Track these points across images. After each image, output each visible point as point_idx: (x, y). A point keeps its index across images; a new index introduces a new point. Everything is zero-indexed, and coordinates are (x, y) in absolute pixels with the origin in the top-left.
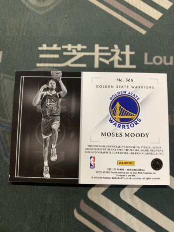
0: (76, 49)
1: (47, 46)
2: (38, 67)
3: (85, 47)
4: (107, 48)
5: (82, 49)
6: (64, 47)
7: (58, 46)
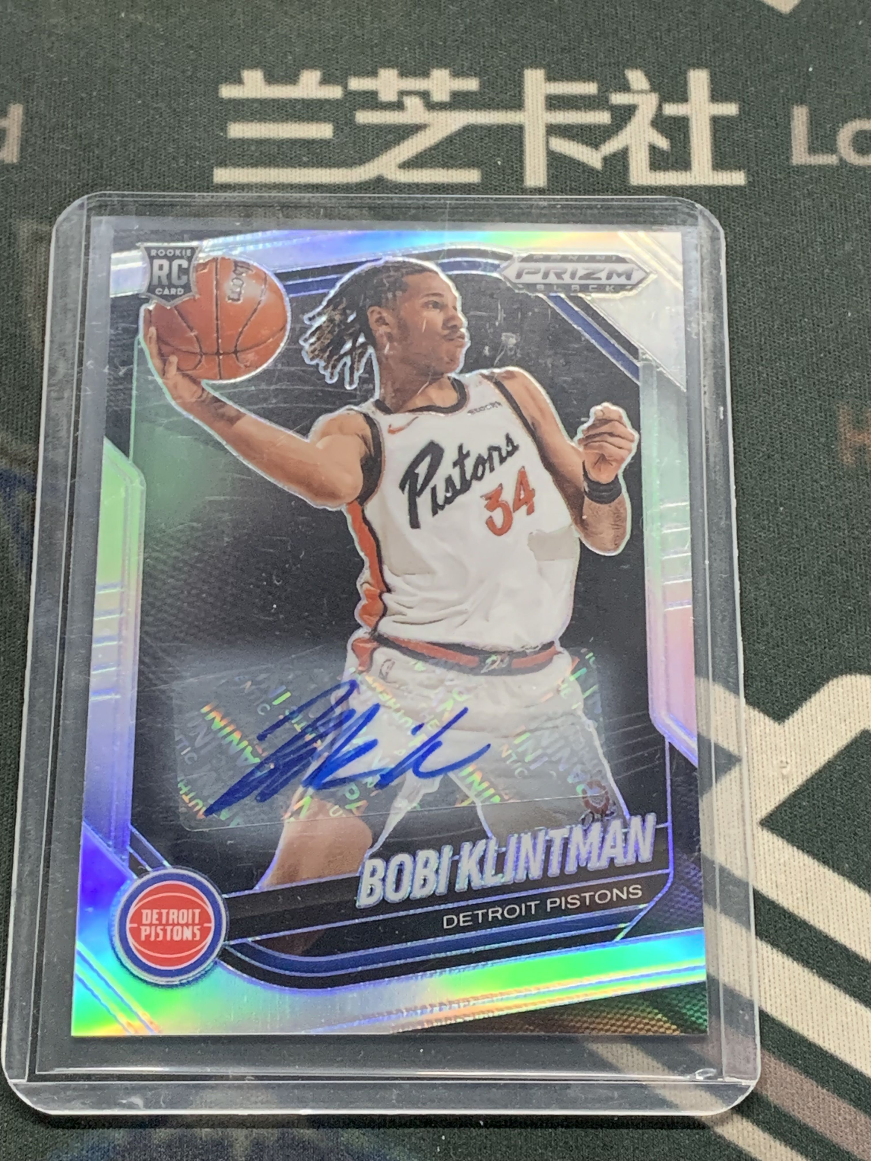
0: (425, 95)
1: (271, 79)
2: (226, 187)
3: (471, 84)
4: (590, 88)
5: (455, 95)
6: (356, 84)
7: (325, 81)
